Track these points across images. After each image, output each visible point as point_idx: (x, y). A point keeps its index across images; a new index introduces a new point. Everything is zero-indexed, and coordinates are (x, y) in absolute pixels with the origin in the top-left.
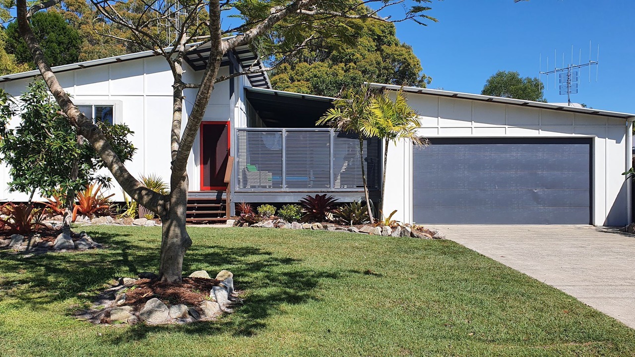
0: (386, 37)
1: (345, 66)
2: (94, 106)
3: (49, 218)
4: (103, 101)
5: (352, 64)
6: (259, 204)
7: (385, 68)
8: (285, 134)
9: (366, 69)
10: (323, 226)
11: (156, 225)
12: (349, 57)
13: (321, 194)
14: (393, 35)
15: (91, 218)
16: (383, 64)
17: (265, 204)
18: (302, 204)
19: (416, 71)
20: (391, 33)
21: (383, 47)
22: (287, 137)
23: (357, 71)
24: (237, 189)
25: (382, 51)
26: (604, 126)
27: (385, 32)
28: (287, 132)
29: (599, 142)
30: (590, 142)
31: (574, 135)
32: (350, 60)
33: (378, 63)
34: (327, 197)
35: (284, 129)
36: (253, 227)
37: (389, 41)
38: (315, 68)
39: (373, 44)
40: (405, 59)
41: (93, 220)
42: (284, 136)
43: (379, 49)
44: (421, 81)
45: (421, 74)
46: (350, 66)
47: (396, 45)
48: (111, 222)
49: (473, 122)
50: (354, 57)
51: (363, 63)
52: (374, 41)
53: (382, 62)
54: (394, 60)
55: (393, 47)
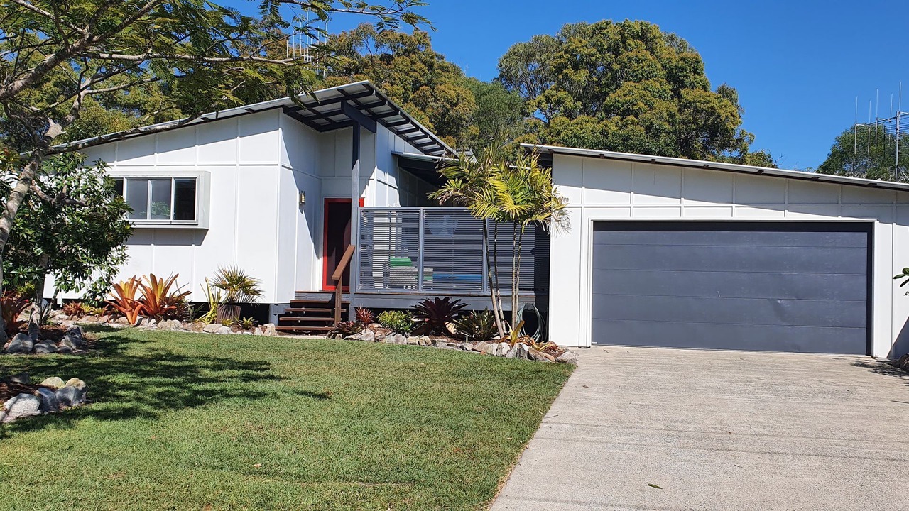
0: (687, 77)
1: (622, 120)
2: (174, 178)
3: (112, 320)
4: (185, 173)
5: (632, 118)
6: (381, 310)
7: (683, 122)
8: (423, 215)
9: (652, 124)
10: (432, 341)
11: (232, 333)
12: (628, 107)
13: (442, 298)
14: (699, 74)
15: (157, 322)
16: (678, 117)
17: (388, 310)
18: (415, 311)
19: (729, 125)
20: (696, 71)
21: (682, 92)
22: (426, 221)
23: (637, 128)
24: (359, 290)
25: (680, 97)
26: (890, 205)
27: (687, 70)
28: (426, 212)
29: (880, 229)
30: (868, 228)
31: (840, 219)
32: (629, 112)
33: (672, 116)
34: (451, 301)
35: (422, 208)
36: (347, 339)
37: (692, 82)
38: (577, 124)
39: (668, 87)
40: (712, 108)
41: (160, 324)
42: (422, 219)
43: (676, 94)
44: (739, 140)
45: (738, 130)
46: (628, 121)
47: (704, 88)
48: (178, 328)
49: (682, 199)
50: (635, 108)
51: (648, 115)
52: (670, 84)
53: (677, 113)
54: (697, 110)
55: (698, 91)
